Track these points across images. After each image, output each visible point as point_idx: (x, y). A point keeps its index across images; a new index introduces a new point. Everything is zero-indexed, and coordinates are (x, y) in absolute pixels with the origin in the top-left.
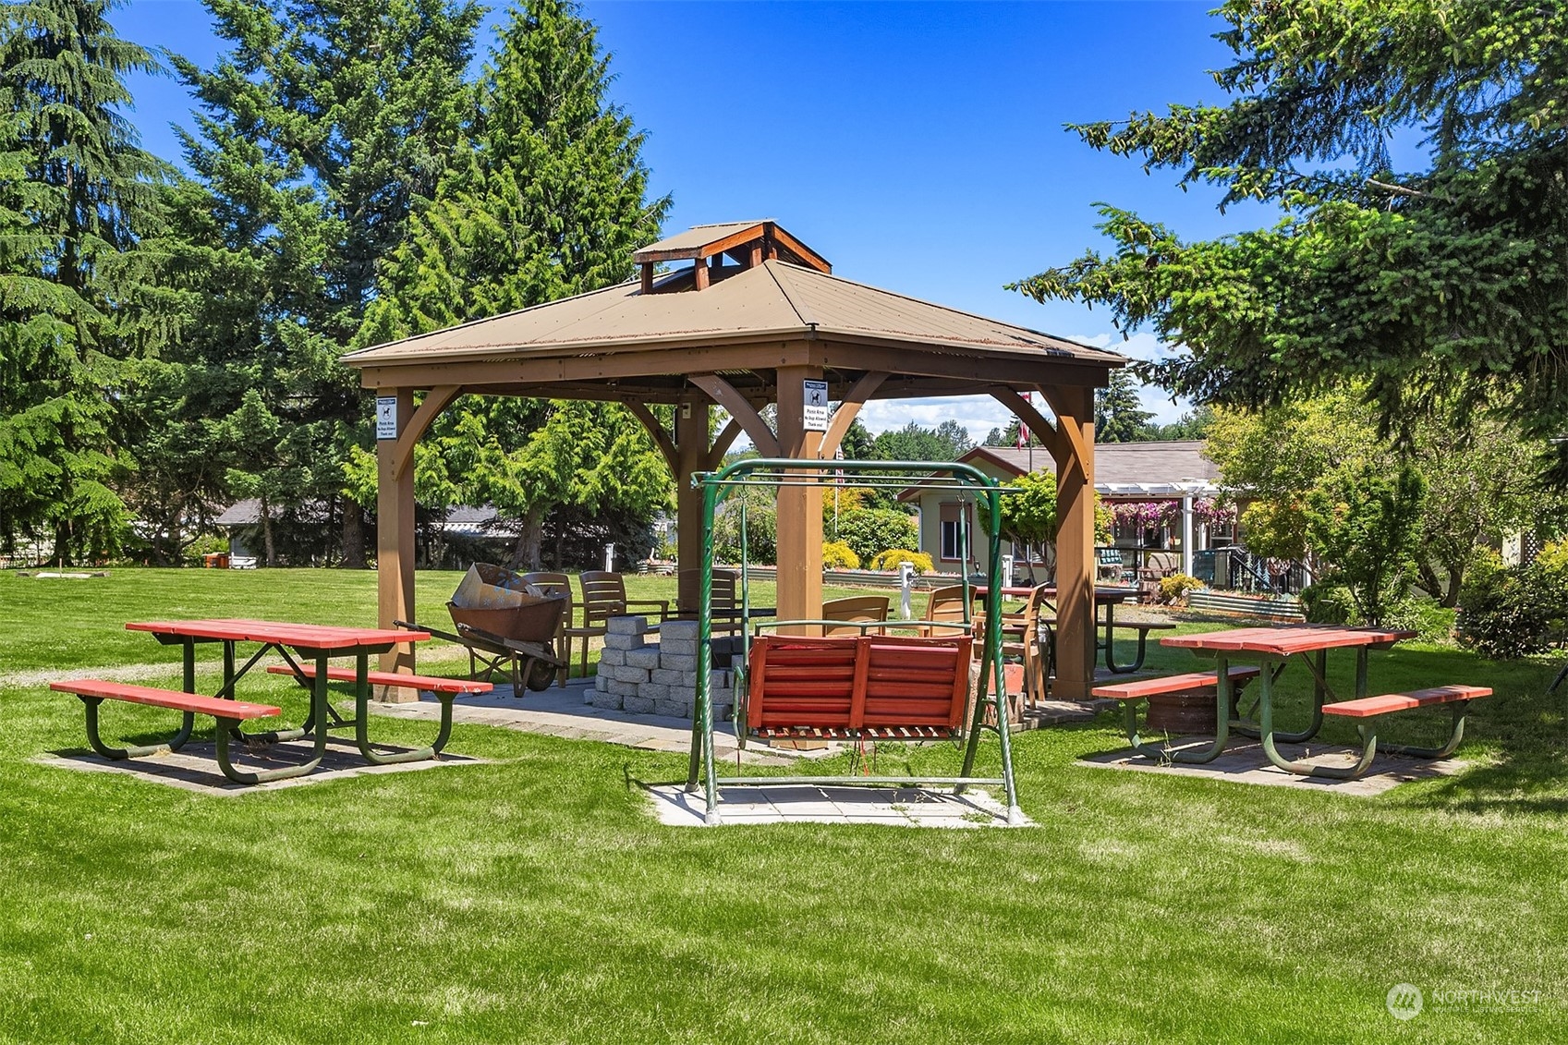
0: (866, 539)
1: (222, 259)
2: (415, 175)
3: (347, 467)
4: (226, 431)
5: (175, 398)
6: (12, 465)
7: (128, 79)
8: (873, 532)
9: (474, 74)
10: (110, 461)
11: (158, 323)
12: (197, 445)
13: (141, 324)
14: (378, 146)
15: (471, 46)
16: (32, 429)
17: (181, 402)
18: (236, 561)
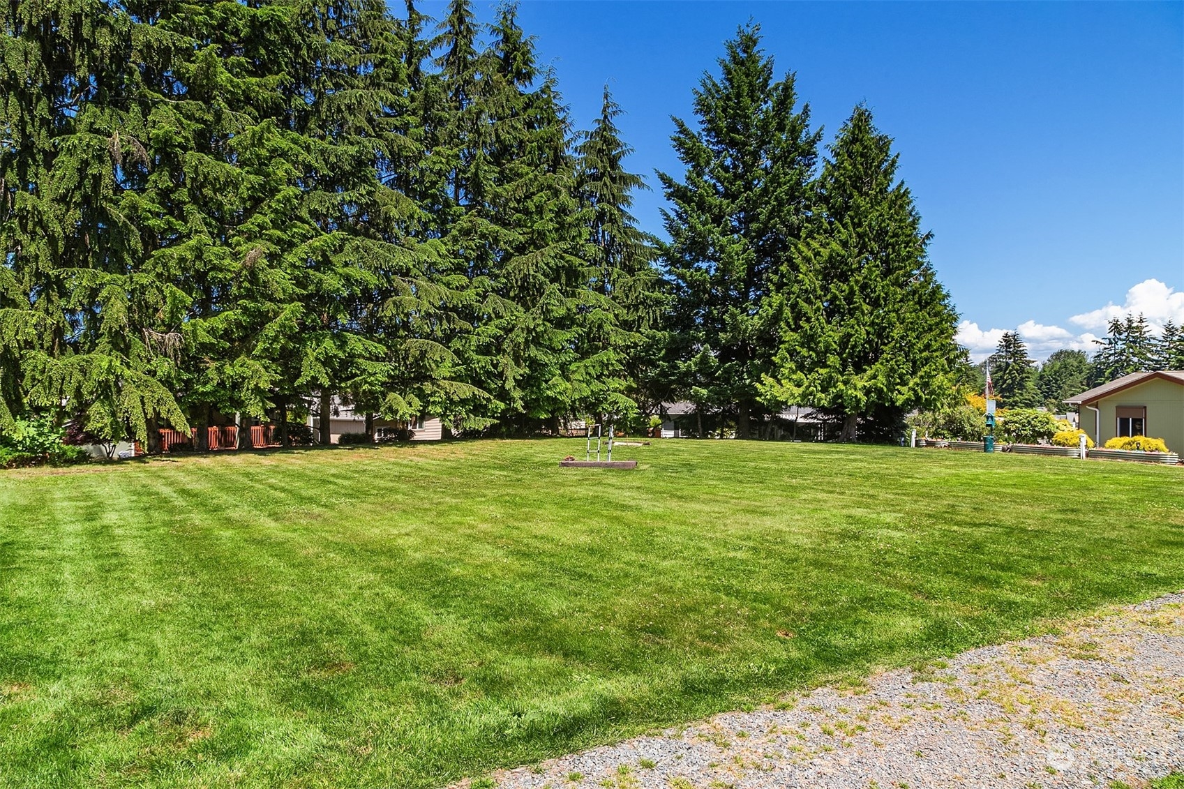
0: (1024, 426)
1: (691, 276)
2: (786, 226)
3: (758, 385)
4: (690, 366)
5: (660, 350)
6: (585, 385)
7: (632, 192)
8: (1029, 422)
9: (818, 171)
10: (624, 383)
11: (648, 313)
12: (673, 374)
13: (640, 314)
14: (771, 212)
15: (816, 157)
16: (594, 367)
17: (663, 352)
18: (664, 433)
